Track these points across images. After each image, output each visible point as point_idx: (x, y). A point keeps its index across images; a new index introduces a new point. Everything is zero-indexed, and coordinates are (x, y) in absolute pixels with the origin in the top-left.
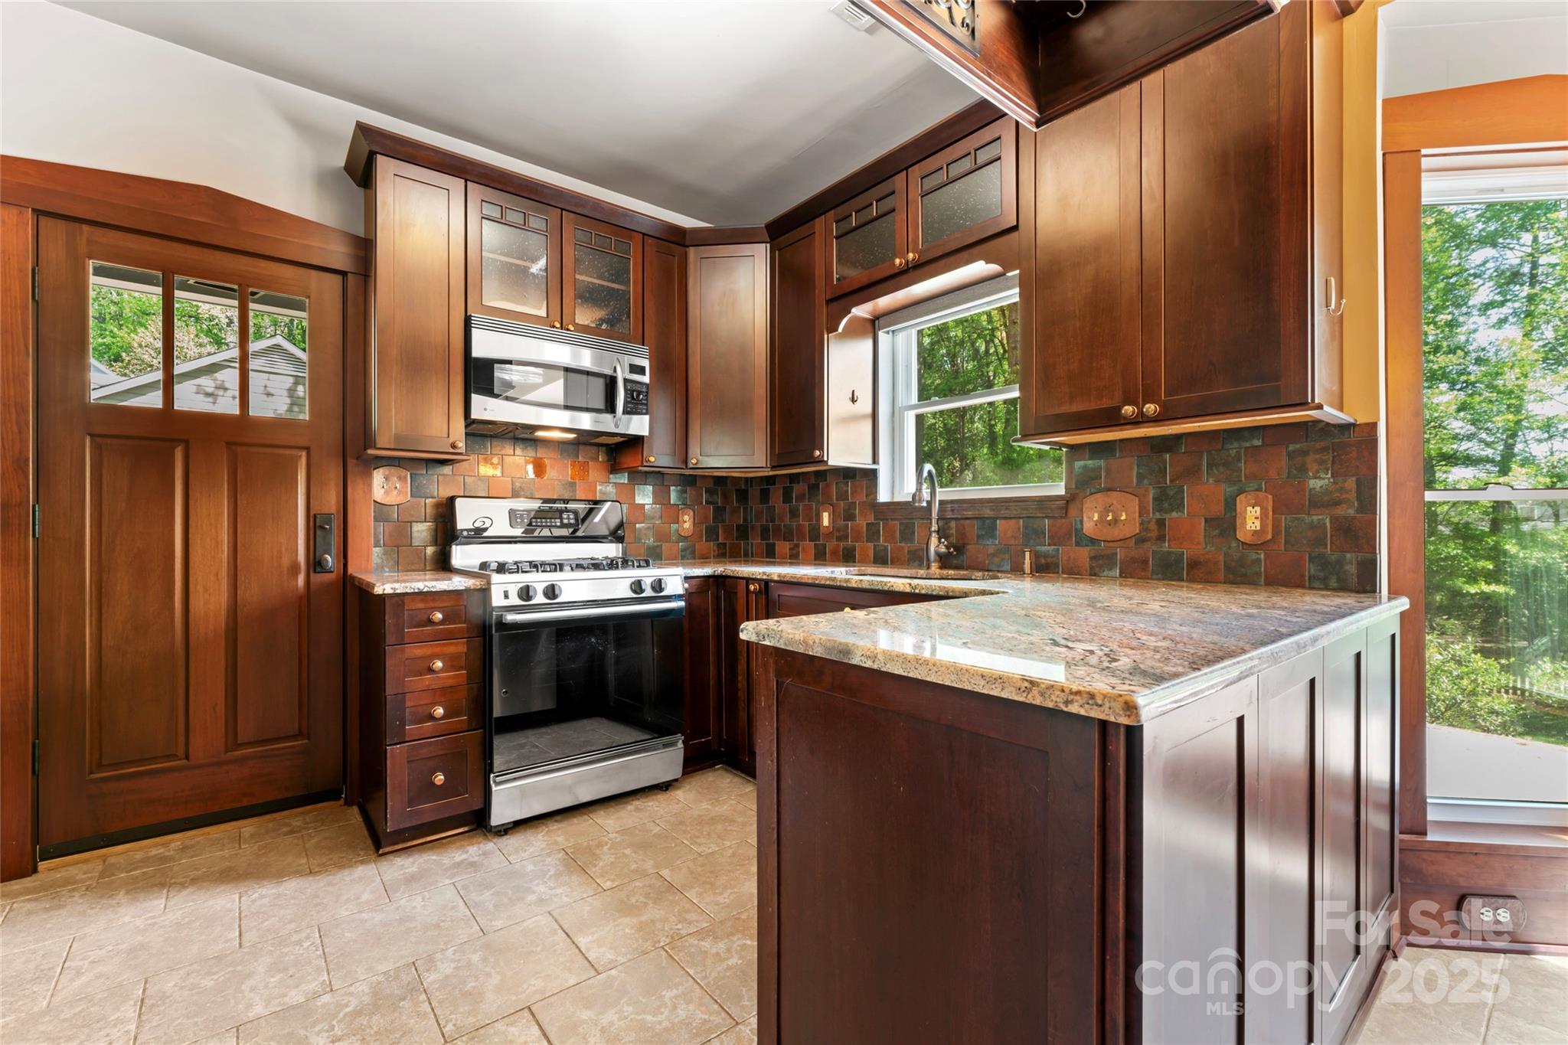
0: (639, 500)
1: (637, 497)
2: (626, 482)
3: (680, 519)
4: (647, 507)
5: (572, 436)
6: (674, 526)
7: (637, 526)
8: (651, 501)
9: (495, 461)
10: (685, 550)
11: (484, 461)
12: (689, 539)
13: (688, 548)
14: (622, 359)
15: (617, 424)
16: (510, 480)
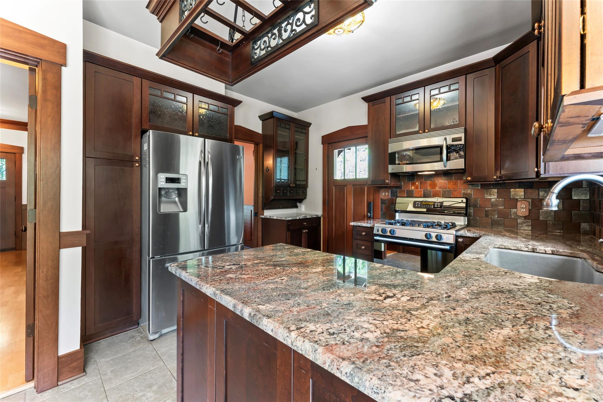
1: (485, 195)
2: (479, 188)
3: (519, 206)
4: (492, 200)
5: (433, 173)
6: (514, 210)
8: (496, 197)
9: (417, 183)
10: (522, 223)
11: (413, 184)
12: (525, 217)
13: (525, 223)
14: (448, 137)
15: (445, 166)
16: (423, 190)
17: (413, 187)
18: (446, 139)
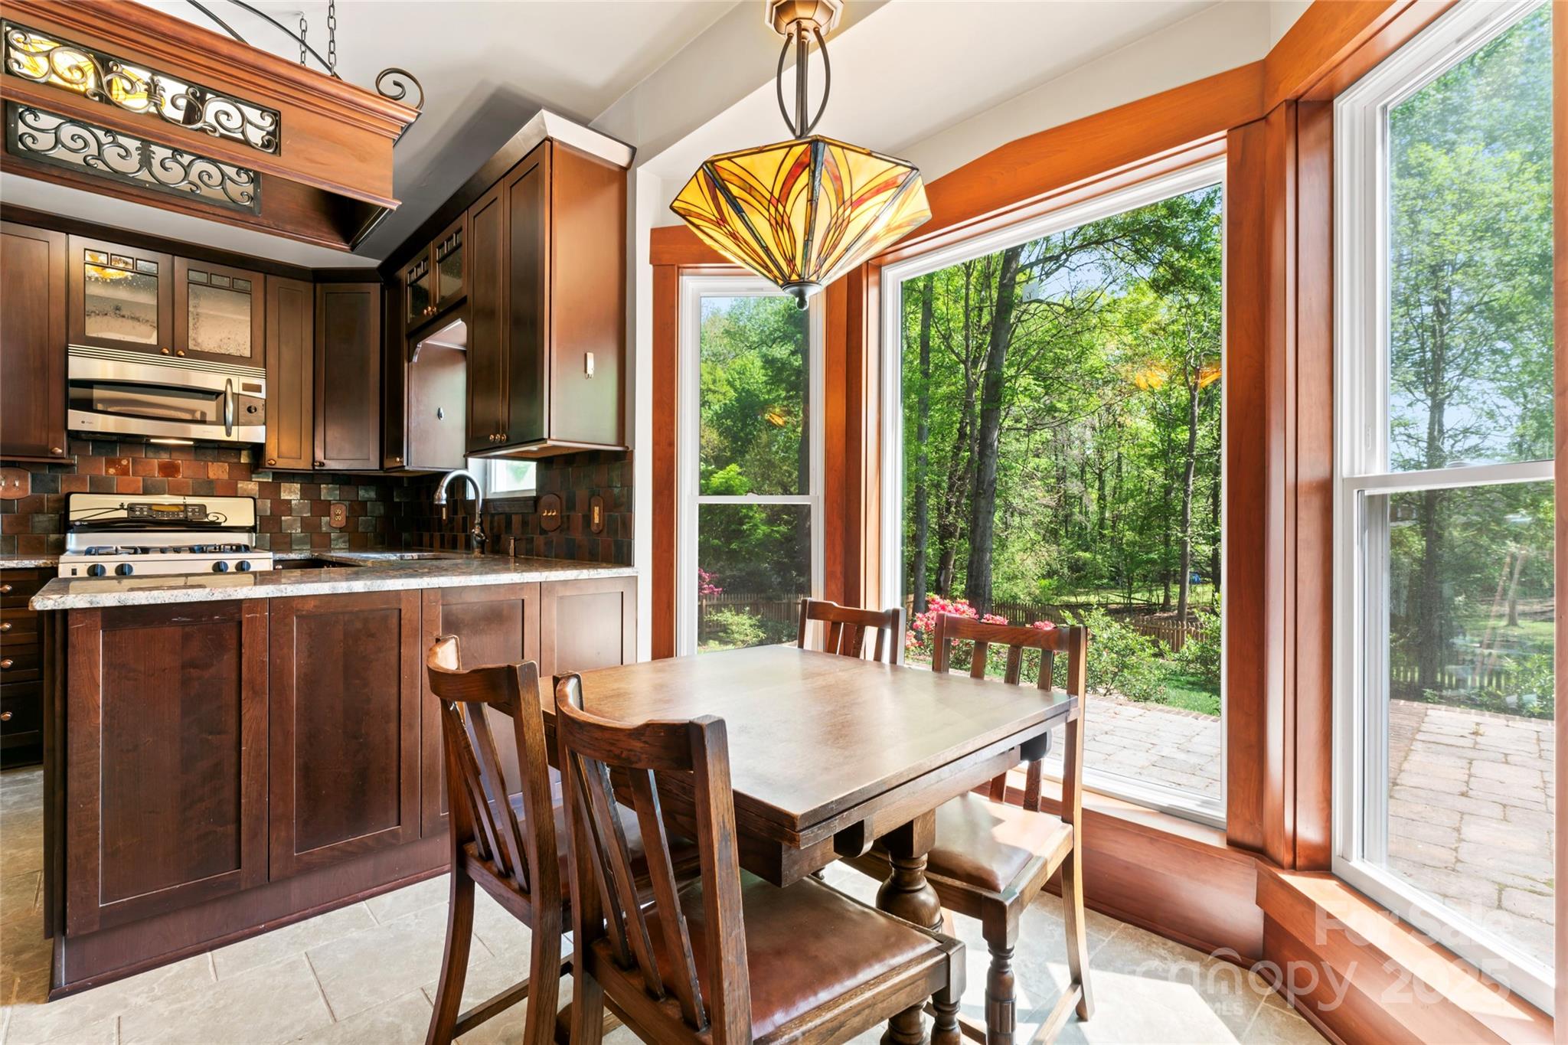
0: (284, 496)
1: (282, 494)
2: (270, 480)
3: (332, 512)
4: (293, 502)
5: (191, 443)
6: (325, 519)
7: (283, 518)
8: (299, 497)
9: (124, 462)
10: (337, 539)
11: (111, 463)
12: (341, 530)
13: (341, 538)
14: (234, 380)
15: (228, 434)
16: (141, 479)
17: (112, 471)
18: (229, 381)
